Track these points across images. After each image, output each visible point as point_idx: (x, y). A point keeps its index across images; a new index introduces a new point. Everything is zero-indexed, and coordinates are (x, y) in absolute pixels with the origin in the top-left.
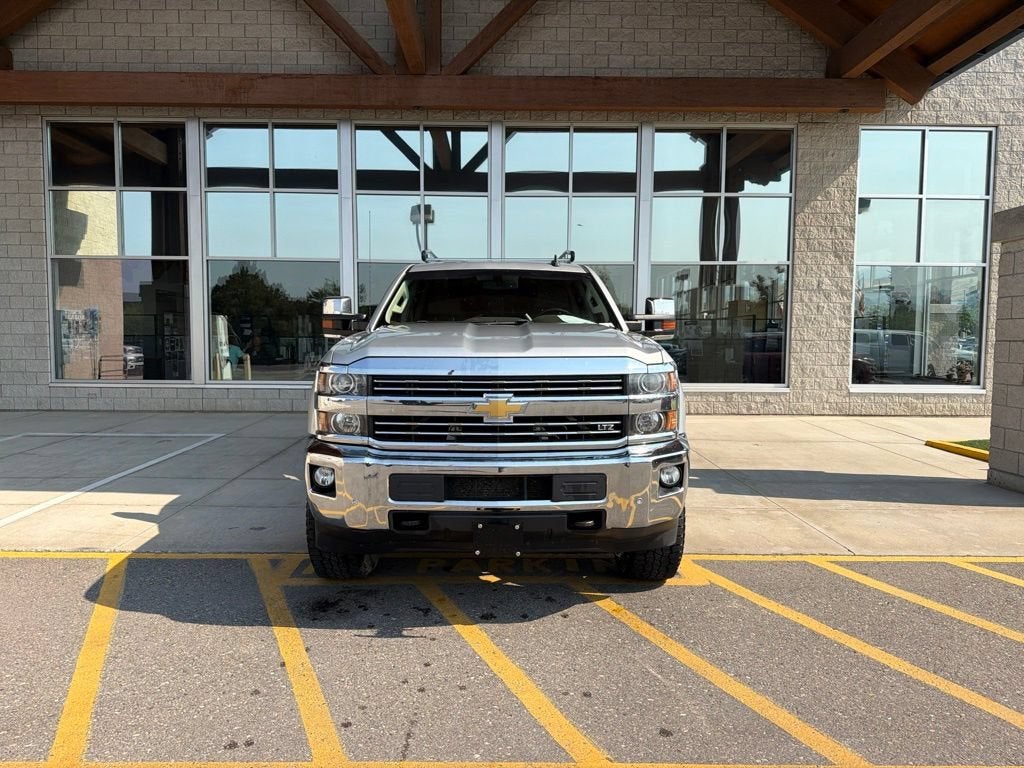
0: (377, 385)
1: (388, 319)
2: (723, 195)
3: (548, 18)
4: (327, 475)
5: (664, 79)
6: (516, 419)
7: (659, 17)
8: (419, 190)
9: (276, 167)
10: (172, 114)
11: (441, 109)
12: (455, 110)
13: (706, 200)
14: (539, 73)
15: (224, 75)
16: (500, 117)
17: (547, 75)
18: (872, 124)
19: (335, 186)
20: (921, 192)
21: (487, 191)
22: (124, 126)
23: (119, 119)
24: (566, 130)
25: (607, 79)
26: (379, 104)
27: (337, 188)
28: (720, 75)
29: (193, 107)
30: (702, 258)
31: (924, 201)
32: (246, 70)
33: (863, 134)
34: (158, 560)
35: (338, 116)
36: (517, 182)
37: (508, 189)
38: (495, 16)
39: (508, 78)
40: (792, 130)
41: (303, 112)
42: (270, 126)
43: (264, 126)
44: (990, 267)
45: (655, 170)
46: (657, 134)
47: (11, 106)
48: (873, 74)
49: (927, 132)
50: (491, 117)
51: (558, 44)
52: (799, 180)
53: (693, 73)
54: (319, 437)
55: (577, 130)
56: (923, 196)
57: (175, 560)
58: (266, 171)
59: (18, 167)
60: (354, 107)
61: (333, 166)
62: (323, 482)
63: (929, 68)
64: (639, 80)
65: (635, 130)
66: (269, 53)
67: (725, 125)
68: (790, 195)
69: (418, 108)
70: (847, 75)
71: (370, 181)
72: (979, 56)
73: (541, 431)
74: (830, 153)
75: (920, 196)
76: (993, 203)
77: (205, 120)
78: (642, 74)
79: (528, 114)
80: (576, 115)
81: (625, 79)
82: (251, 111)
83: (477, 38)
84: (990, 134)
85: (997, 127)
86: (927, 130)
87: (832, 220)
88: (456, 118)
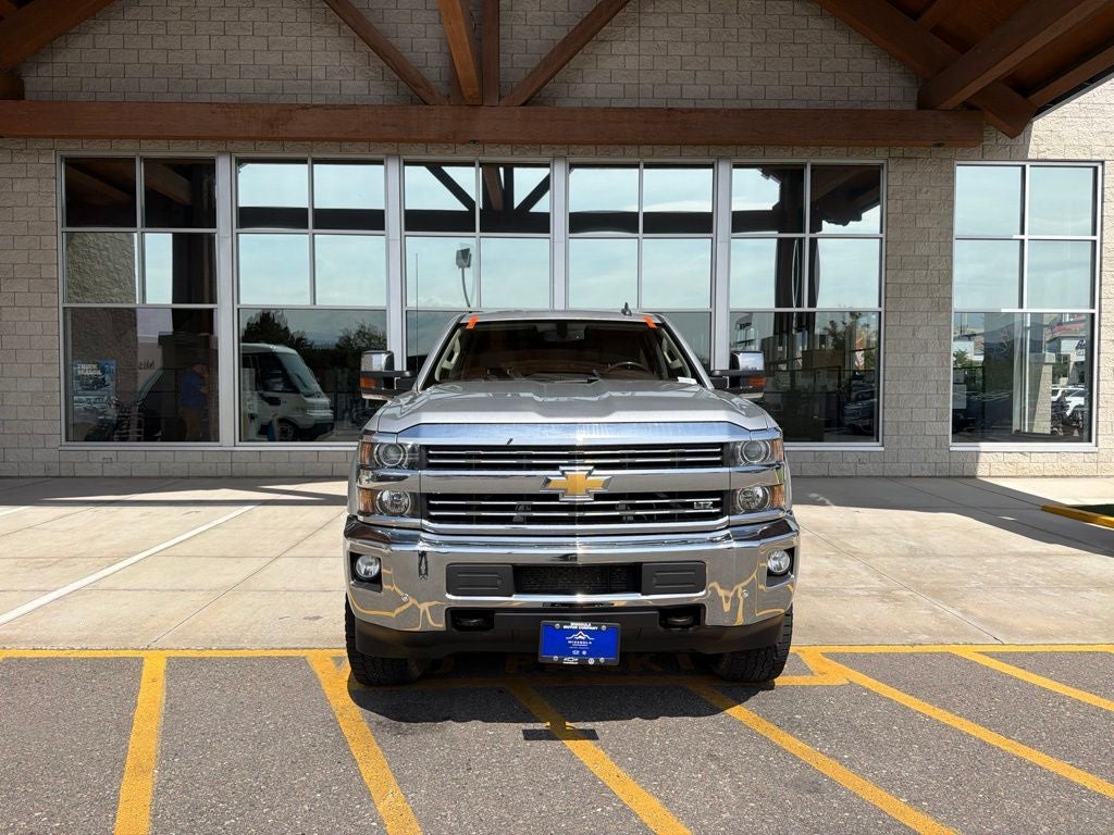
0: (432, 456)
1: (437, 377)
2: (807, 235)
3: (615, 45)
4: (371, 564)
5: (744, 110)
6: (598, 497)
7: (737, 45)
8: (474, 231)
9: (316, 207)
10: (201, 148)
11: (499, 143)
12: (514, 144)
13: (781, 242)
14: (606, 104)
15: (261, 105)
16: (564, 153)
17: (614, 106)
18: (969, 159)
19: (382, 227)
20: (1022, 232)
21: (549, 232)
22: (148, 162)
23: (142, 154)
24: (636, 166)
25: (682, 111)
26: (431, 137)
27: (384, 229)
28: (802, 106)
29: (224, 139)
30: (778, 305)
31: (1026, 242)
32: (283, 100)
33: (959, 170)
34: (201, 659)
35: (386, 150)
36: (583, 223)
37: (572, 230)
38: (557, 42)
39: (573, 110)
40: (880, 167)
41: (346, 145)
42: (310, 161)
43: (303, 161)
44: (1100, 312)
45: (734, 209)
46: (734, 170)
47: (21, 140)
48: (969, 106)
49: (1028, 167)
50: (553, 152)
51: (626, 73)
52: (890, 219)
53: (774, 105)
54: (361, 518)
55: (648, 166)
56: (1025, 237)
57: (221, 658)
58: (305, 211)
59: (27, 206)
60: (402, 141)
61: (380, 206)
62: (367, 572)
63: (1030, 98)
64: (717, 111)
65: (710, 166)
66: (308, 83)
67: (808, 159)
68: (881, 236)
69: (474, 142)
70: (943, 106)
71: (420, 221)
72: (1086, 86)
73: (626, 510)
74: (924, 190)
75: (1021, 237)
76: (1101, 244)
77: (237, 155)
78: (717, 105)
79: (592, 148)
80: (645, 149)
81: (702, 110)
82: (288, 144)
83: (537, 68)
84: (1096, 169)
85: (1103, 162)
86: (1028, 165)
87: (927, 263)
88: (516, 153)
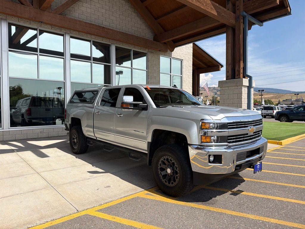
0: (229, 126)
3: (84, 3)
5: (121, 32)
6: (254, 133)
11: (47, 24)
14: (81, 20)
16: (69, 32)
17: (84, 21)
18: (163, 55)
21: (64, 56)
24: (90, 41)
25: (106, 29)
33: (161, 57)
40: (146, 53)
50: (65, 31)
51: (87, 13)
64: (115, 31)
67: (132, 49)
68: (147, 70)
74: (155, 61)
76: (183, 77)
78: (111, 28)
79: (78, 33)
80: (93, 36)
84: (181, 61)
85: (183, 60)
86: (172, 58)
87: (156, 78)
88: (53, 29)
